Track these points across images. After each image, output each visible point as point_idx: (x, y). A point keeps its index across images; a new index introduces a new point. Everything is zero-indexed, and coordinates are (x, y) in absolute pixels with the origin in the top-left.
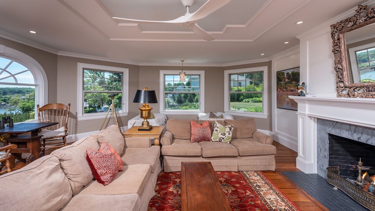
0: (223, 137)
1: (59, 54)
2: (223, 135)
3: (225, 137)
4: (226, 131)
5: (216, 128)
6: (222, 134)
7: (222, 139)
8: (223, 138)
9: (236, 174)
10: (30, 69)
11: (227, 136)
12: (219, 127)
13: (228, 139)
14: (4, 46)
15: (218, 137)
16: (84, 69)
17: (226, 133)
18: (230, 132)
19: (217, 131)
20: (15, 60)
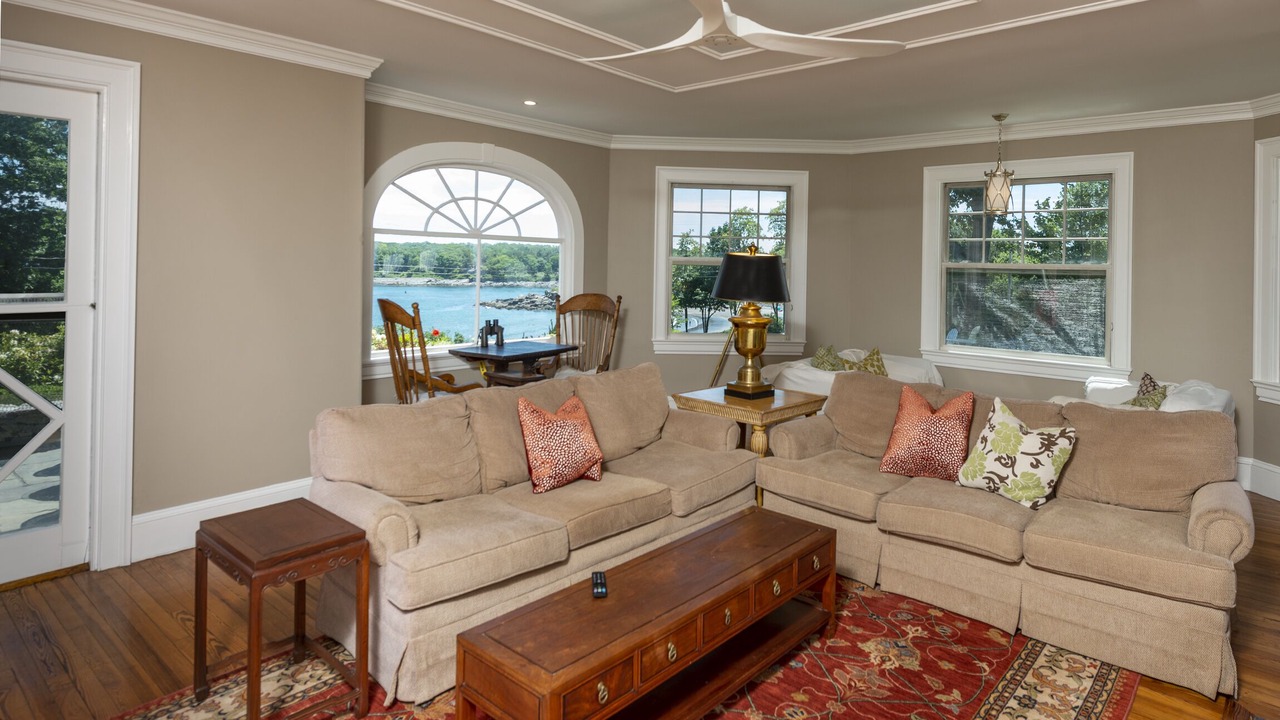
0: (1004, 472)
1: (613, 146)
2: (1005, 465)
3: (1012, 477)
4: (1021, 448)
5: (986, 432)
6: (998, 459)
7: (997, 480)
8: (1002, 479)
9: (1003, 641)
10: (549, 197)
11: (1024, 475)
12: (998, 427)
13: (1024, 488)
14: (493, 145)
15: (981, 471)
16: (673, 185)
17: (1019, 457)
18: (1043, 458)
19: (986, 441)
20: (519, 178)
